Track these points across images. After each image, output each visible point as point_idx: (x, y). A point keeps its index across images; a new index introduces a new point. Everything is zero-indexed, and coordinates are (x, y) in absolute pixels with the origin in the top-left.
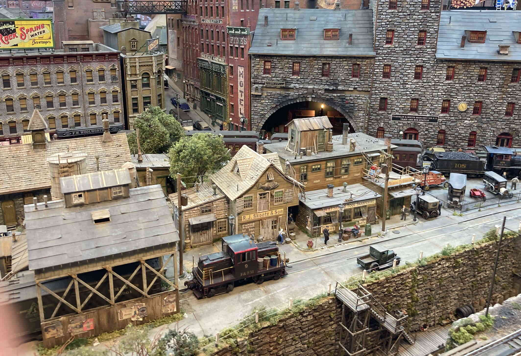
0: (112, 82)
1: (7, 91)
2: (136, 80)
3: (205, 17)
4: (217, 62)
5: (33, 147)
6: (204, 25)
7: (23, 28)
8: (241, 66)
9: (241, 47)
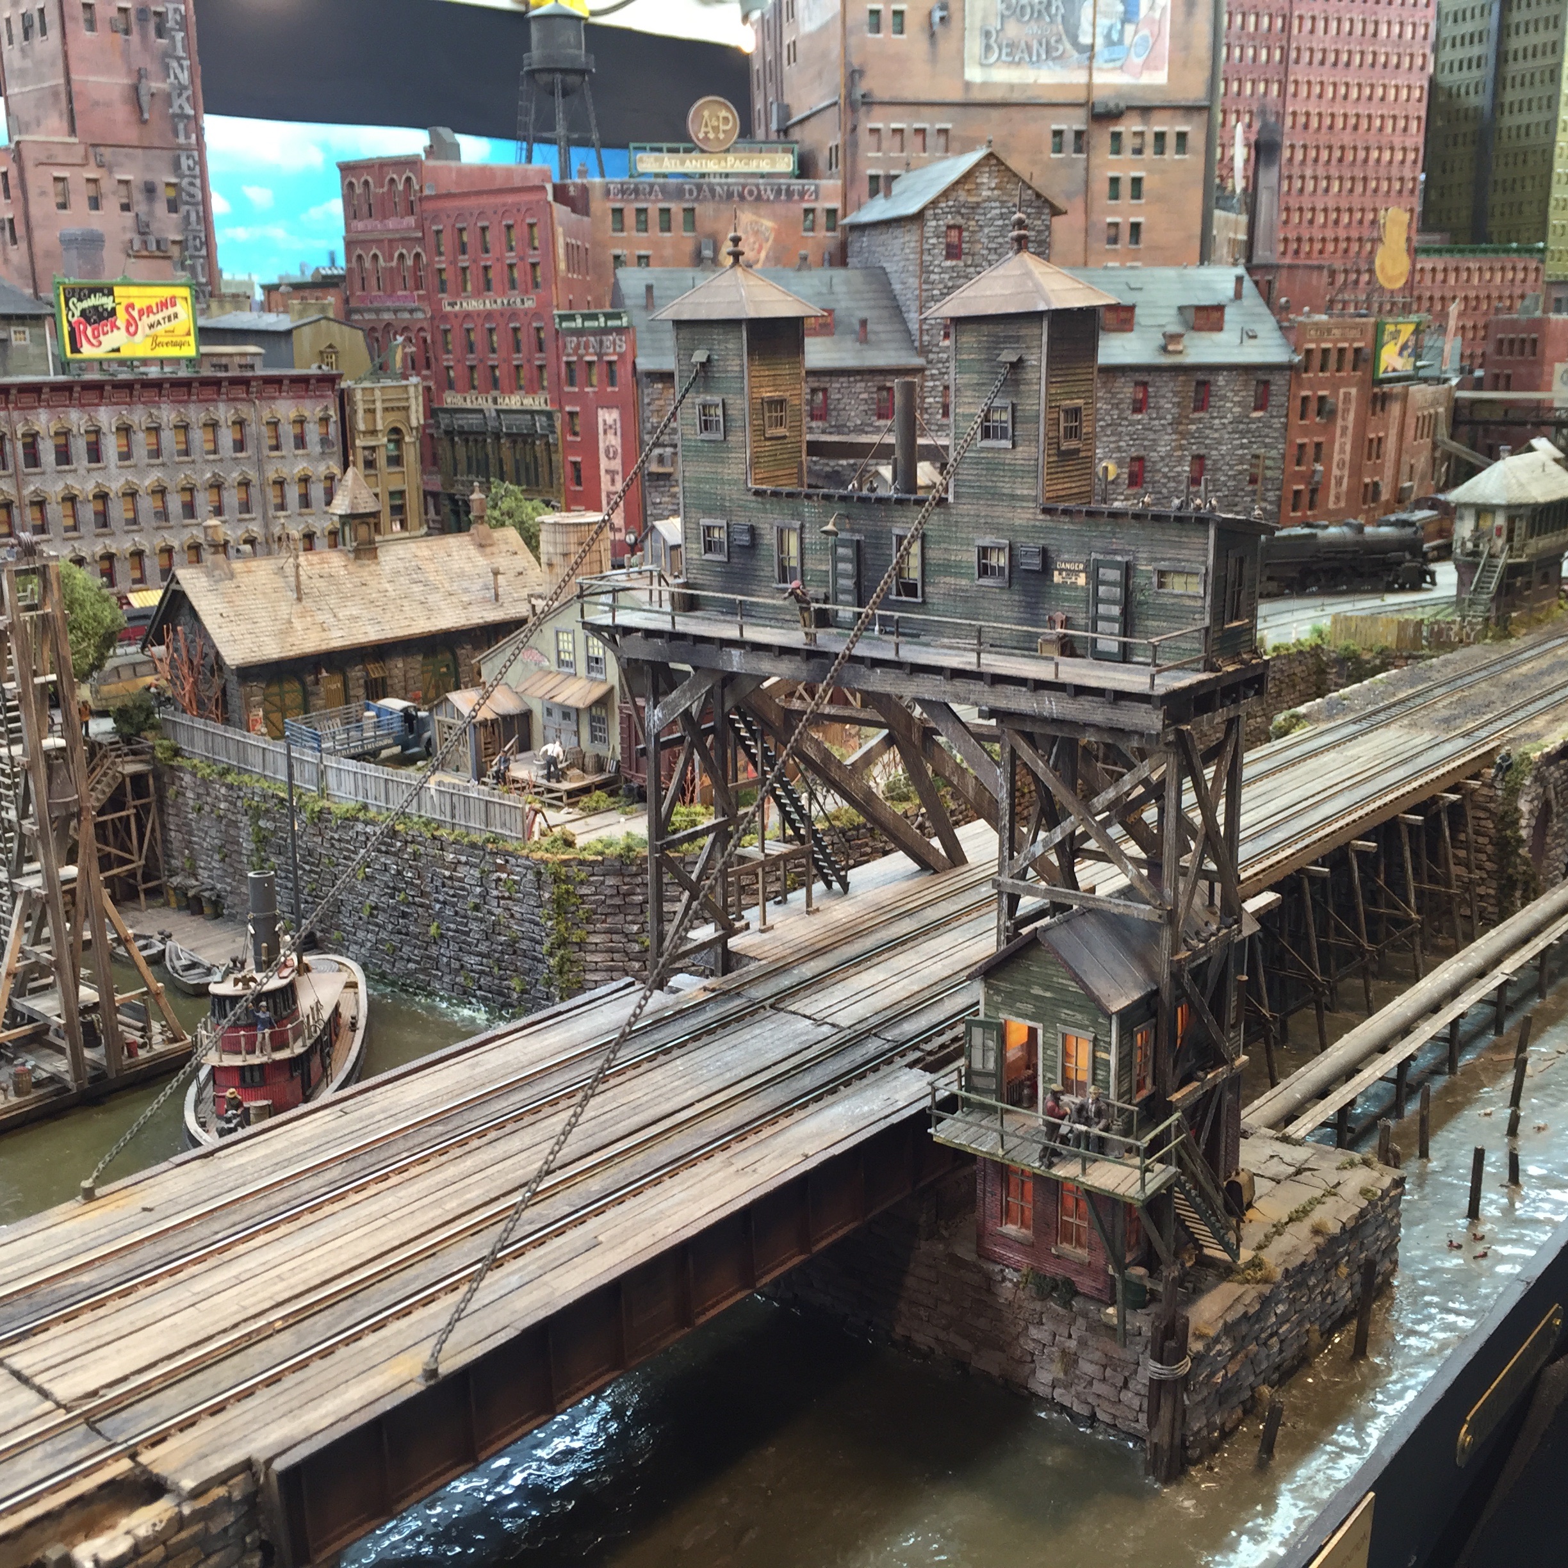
0: (323, 453)
1: (95, 474)
2: (373, 449)
3: (458, 295)
4: (518, 406)
5: (352, 556)
6: (456, 315)
7: (132, 306)
8: (609, 407)
9: (607, 358)
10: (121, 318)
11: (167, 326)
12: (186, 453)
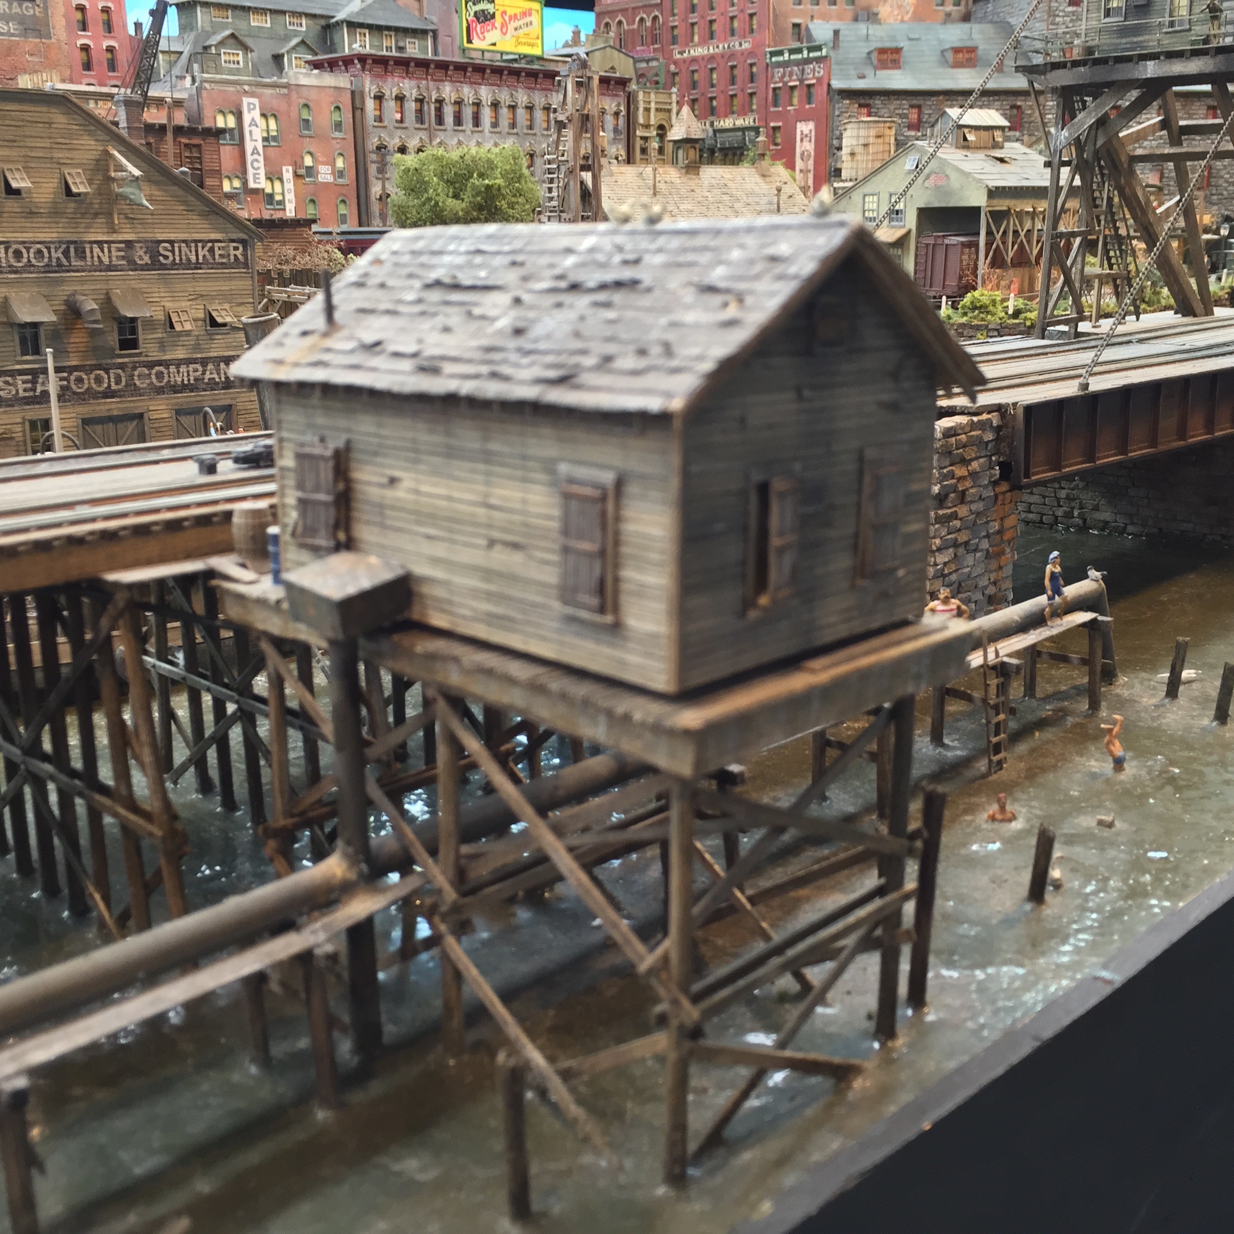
0: (614, 139)
1: (476, 135)
2: (647, 139)
3: (687, 45)
4: (731, 126)
5: (683, 171)
6: (684, 61)
7: (504, 13)
8: (806, 120)
9: (807, 82)
10: (498, 19)
11: (525, 30)
12: (531, 127)
